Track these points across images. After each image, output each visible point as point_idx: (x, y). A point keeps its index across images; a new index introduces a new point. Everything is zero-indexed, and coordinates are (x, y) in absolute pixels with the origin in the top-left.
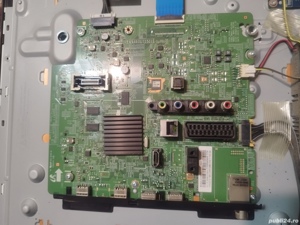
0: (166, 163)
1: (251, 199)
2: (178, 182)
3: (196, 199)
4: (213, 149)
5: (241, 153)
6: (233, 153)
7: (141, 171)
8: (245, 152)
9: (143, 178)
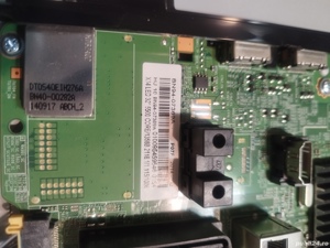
0: (260, 143)
1: (20, 37)
2: (233, 91)
3: (186, 44)
4: (137, 194)
5: (50, 189)
6: (75, 188)
7: (313, 119)
8: (35, 192)
9: (308, 104)
